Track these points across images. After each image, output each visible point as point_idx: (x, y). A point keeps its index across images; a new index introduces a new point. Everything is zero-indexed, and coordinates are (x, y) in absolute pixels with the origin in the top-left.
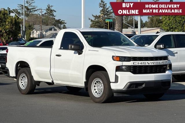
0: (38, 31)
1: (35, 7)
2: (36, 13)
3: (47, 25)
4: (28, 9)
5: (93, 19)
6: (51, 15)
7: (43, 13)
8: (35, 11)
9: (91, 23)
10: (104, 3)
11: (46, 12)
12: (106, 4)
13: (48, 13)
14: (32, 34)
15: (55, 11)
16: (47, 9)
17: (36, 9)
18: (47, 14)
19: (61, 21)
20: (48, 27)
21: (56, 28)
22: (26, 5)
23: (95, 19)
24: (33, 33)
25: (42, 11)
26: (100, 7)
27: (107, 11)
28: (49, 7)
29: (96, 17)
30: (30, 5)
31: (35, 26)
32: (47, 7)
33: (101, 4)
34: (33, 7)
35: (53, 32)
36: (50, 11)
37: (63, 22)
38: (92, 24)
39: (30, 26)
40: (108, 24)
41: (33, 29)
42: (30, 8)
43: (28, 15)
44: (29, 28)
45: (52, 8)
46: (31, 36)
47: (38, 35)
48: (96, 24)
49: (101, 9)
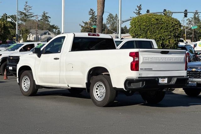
0: (34, 35)
1: (32, 14)
2: (33, 18)
3: (43, 30)
4: (26, 15)
5: (83, 25)
6: (46, 21)
7: (39, 19)
8: (32, 17)
9: (81, 28)
10: (93, 11)
11: (42, 18)
12: (95, 12)
13: (44, 19)
14: (28, 37)
15: (50, 18)
16: (43, 16)
17: (33, 15)
18: (42, 20)
19: (55, 27)
20: (43, 32)
21: (50, 32)
22: (24, 12)
23: (85, 26)
24: (30, 36)
25: (38, 17)
26: (89, 15)
27: (95, 18)
28: (44, 14)
29: (86, 23)
30: (27, 11)
31: (31, 31)
32: (43, 14)
33: (90, 12)
34: (30, 14)
35: (47, 36)
36: (45, 17)
37: (57, 27)
38: (82, 30)
39: (26, 30)
40: (92, 30)
41: (30, 33)
42: (27, 14)
43: (26, 20)
44: (26, 32)
45: (47, 15)
46: (28, 39)
47: (34, 38)
48: (86, 30)
49: (91, 16)
